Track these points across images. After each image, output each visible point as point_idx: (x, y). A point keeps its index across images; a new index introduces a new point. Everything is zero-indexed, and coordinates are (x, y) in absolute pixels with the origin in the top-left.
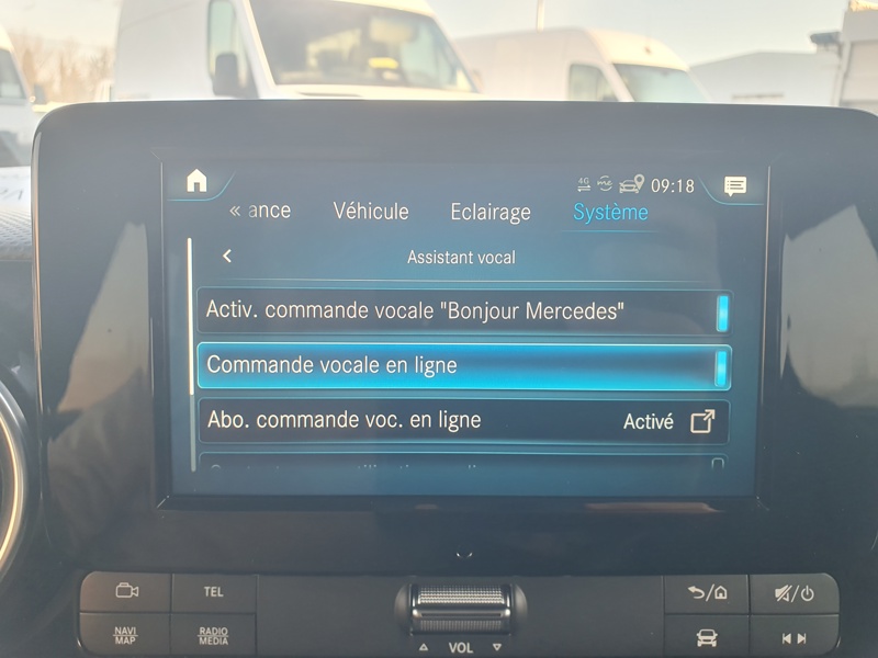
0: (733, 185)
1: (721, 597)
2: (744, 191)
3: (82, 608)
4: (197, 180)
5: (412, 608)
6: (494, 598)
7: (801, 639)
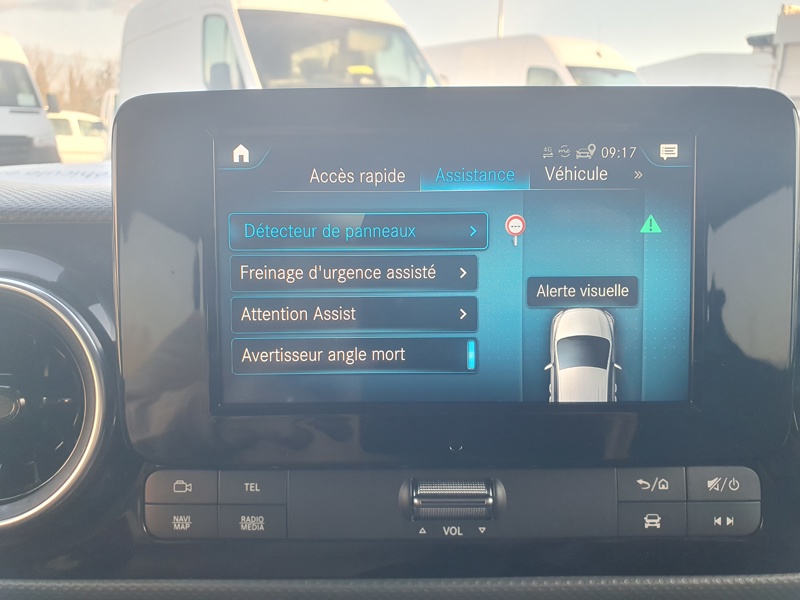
0: (668, 151)
1: (663, 487)
2: (676, 156)
3: (146, 501)
4: (241, 153)
5: (413, 498)
6: (481, 490)
7: (729, 521)
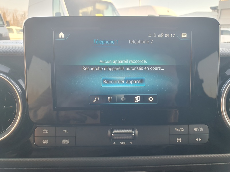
0: (184, 35)
1: (182, 131)
2: (186, 37)
3: (35, 136)
4: (62, 35)
5: (112, 134)
6: (131, 131)
7: (200, 140)
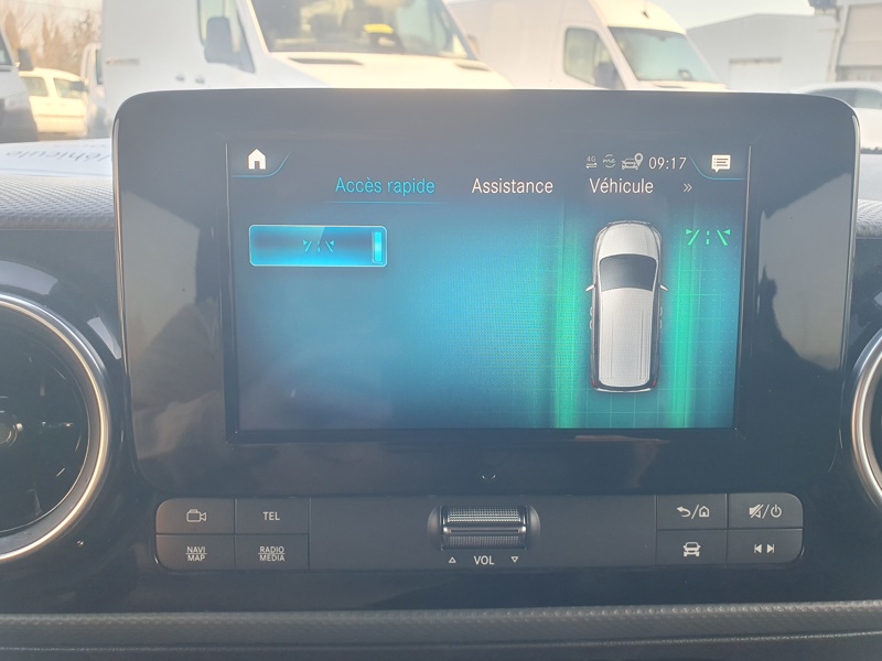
0: (720, 162)
1: (704, 515)
2: (728, 167)
3: (158, 531)
4: (257, 158)
5: (443, 526)
6: (514, 518)
7: (770, 549)
